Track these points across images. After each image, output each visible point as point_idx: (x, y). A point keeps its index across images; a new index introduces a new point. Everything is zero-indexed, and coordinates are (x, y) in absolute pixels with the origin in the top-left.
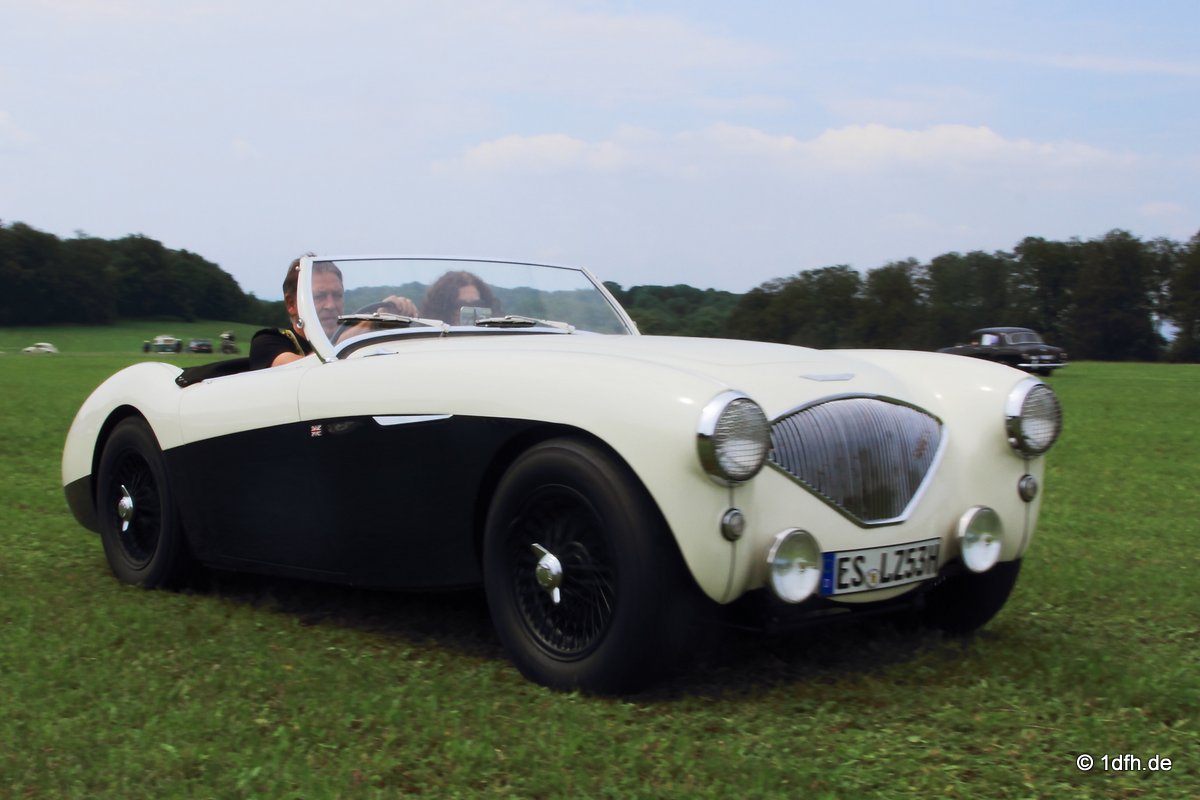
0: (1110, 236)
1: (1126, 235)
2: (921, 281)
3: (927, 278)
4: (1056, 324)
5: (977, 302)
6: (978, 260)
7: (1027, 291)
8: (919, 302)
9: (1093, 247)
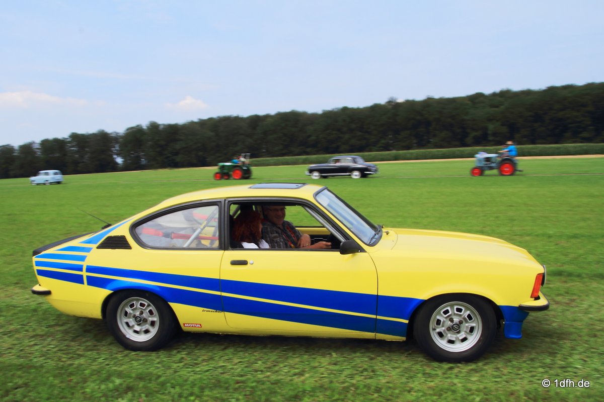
0: (99, 131)
1: (103, 131)
2: (37, 149)
3: (40, 147)
4: (84, 160)
5: (57, 155)
6: (56, 141)
7: (73, 150)
8: (36, 155)
9: (94, 135)
